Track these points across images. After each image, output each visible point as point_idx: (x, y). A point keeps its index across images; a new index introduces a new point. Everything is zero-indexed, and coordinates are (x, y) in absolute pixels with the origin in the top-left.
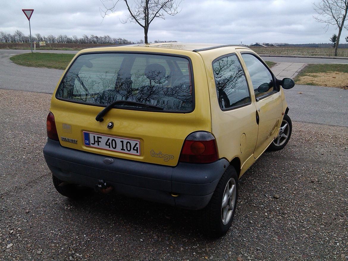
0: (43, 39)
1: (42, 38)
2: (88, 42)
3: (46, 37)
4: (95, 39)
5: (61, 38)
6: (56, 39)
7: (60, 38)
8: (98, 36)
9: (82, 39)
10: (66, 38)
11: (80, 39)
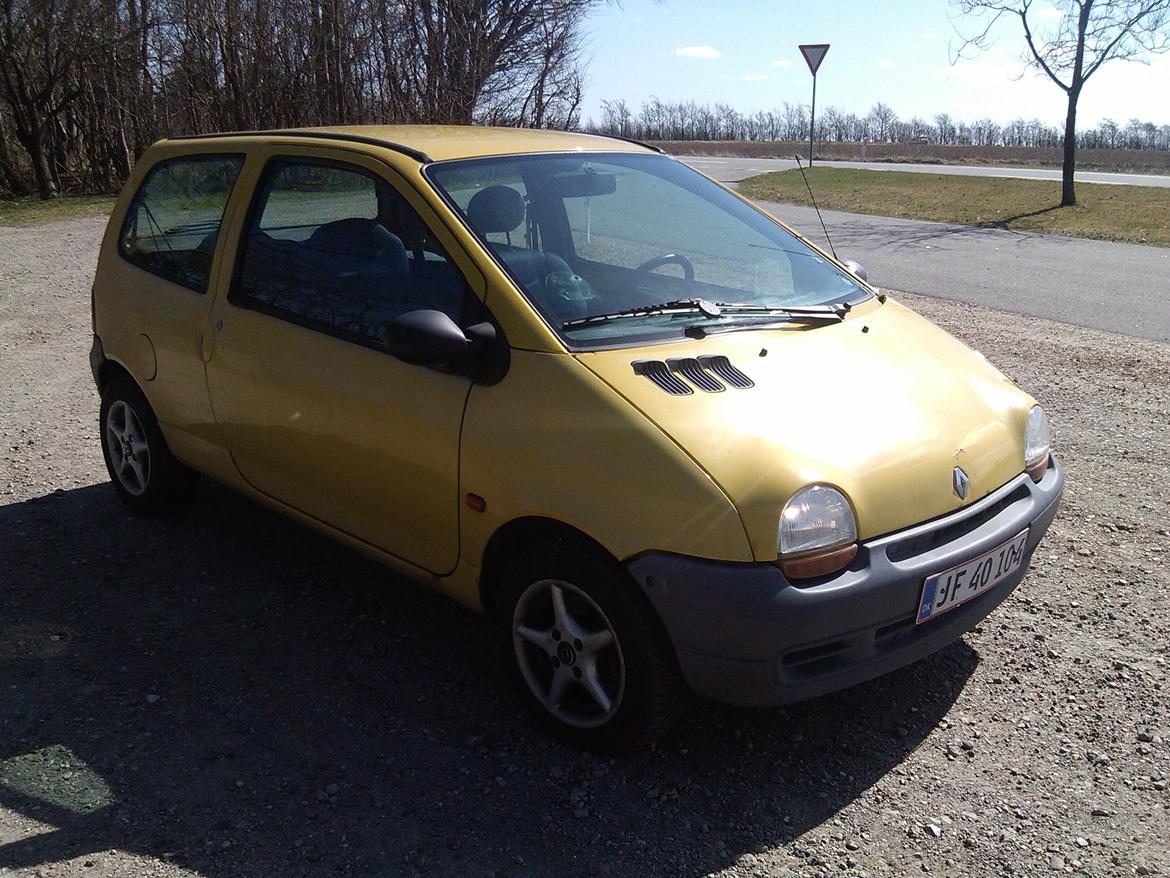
0: (958, 131)
1: (953, 129)
2: (1116, 143)
3: (968, 125)
4: (1143, 134)
5: (1018, 128)
6: (1001, 132)
7: (1016, 130)
8: (1155, 124)
9: (1095, 132)
10: (1037, 131)
11: (1085, 132)
